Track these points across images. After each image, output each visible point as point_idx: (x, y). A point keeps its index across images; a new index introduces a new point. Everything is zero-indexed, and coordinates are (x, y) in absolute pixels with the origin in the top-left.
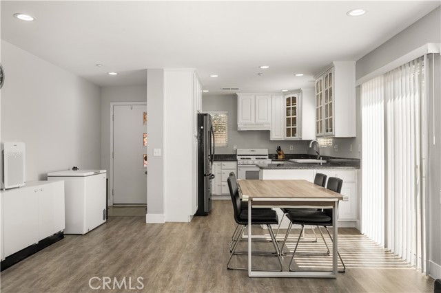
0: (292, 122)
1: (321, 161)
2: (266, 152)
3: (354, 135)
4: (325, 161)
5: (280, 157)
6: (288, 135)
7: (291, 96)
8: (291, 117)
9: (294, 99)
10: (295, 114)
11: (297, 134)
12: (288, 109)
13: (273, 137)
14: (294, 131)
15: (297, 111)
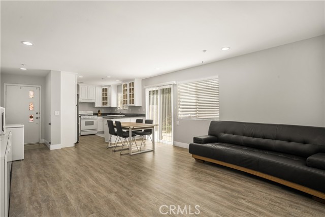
0: (105, 99)
1: (122, 116)
2: (92, 112)
3: (141, 105)
4: (124, 116)
5: (99, 115)
6: (103, 104)
7: (105, 88)
8: (105, 97)
9: (106, 89)
10: (107, 96)
11: (108, 104)
12: (103, 93)
13: (96, 105)
14: (106, 103)
15: (108, 94)
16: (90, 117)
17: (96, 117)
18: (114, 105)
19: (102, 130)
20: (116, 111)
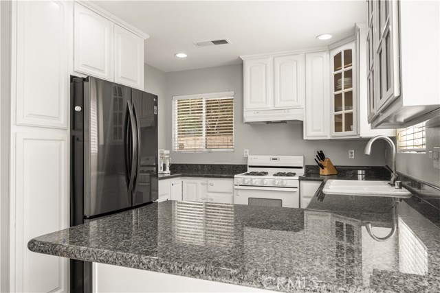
2: (299, 160)
4: (404, 192)
5: (324, 172)
8: (343, 91)
10: (351, 86)
11: (354, 127)
12: (338, 77)
13: (310, 133)
14: (350, 117)
15: (353, 79)
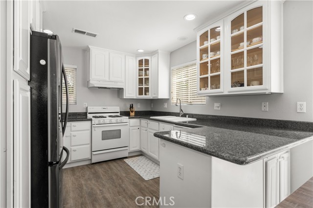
0: (143, 82)
1: (187, 119)
5: (132, 114)
6: (141, 93)
7: (144, 58)
8: (144, 77)
9: (147, 61)
10: (148, 76)
11: (150, 93)
12: (141, 70)
13: (127, 95)
14: (147, 90)
15: (149, 72)
16: (114, 120)
17: (125, 119)
18: (163, 94)
19: (137, 148)
20: (165, 108)
